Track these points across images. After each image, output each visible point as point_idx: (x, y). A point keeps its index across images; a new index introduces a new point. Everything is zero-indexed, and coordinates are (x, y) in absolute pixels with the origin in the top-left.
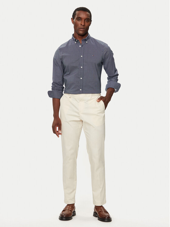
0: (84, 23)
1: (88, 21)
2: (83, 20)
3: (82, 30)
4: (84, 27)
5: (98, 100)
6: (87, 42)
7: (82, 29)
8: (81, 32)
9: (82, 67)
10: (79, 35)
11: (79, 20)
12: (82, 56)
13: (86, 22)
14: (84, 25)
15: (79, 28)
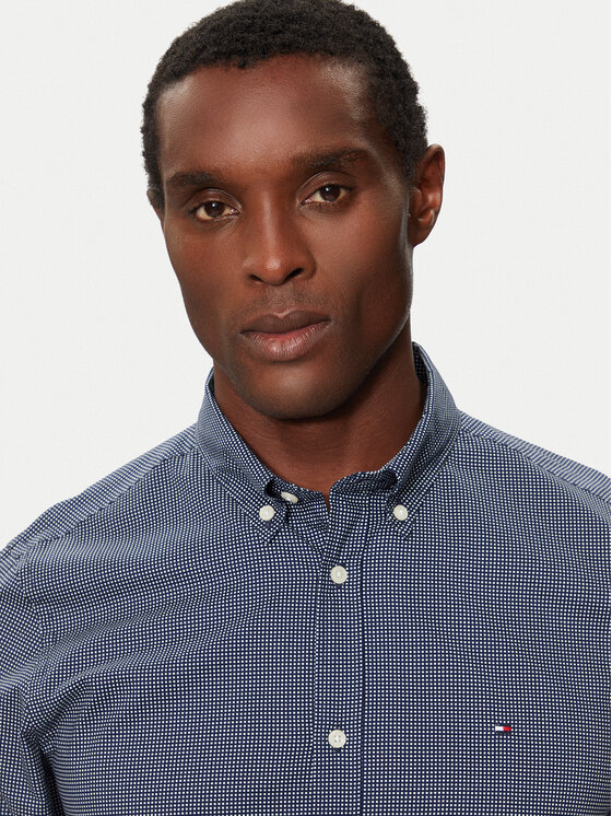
1: (353, 191)
2: (267, 205)
3: (293, 344)
4: (299, 297)
6: (401, 513)
7: (282, 329)
8: (293, 383)
11: (209, 210)
12: (337, 739)
13: (319, 207)
14: (298, 271)
15: (246, 331)
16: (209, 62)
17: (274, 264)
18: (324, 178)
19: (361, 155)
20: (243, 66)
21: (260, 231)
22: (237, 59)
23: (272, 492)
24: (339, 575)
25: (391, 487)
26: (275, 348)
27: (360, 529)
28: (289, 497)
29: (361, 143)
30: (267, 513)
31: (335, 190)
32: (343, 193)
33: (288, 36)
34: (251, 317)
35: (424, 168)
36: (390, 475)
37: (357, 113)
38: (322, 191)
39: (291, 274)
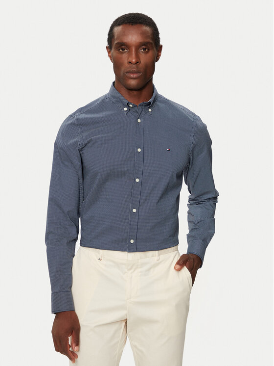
0: (137, 56)
1: (149, 50)
2: (134, 50)
3: (135, 76)
4: (137, 67)
5: (178, 266)
6: (150, 110)
7: (133, 73)
8: (133, 83)
9: (137, 180)
10: (130, 89)
11: (122, 50)
12: (139, 150)
13: (143, 52)
14: (138, 62)
15: (126, 73)
16: (126, 23)
17: (134, 61)
18: (144, 47)
19: (151, 43)
20: (132, 25)
21: (132, 54)
22: (131, 24)
23: (128, 105)
24: (139, 121)
25: (149, 105)
26: (132, 76)
27: (143, 113)
28: (131, 106)
29: (151, 41)
30: (125, 109)
31: (145, 49)
32: (147, 50)
33: (140, 21)
34: (128, 70)
35: (159, 48)
36: (150, 103)
37: (151, 36)
38: (143, 49)
39: (137, 63)
